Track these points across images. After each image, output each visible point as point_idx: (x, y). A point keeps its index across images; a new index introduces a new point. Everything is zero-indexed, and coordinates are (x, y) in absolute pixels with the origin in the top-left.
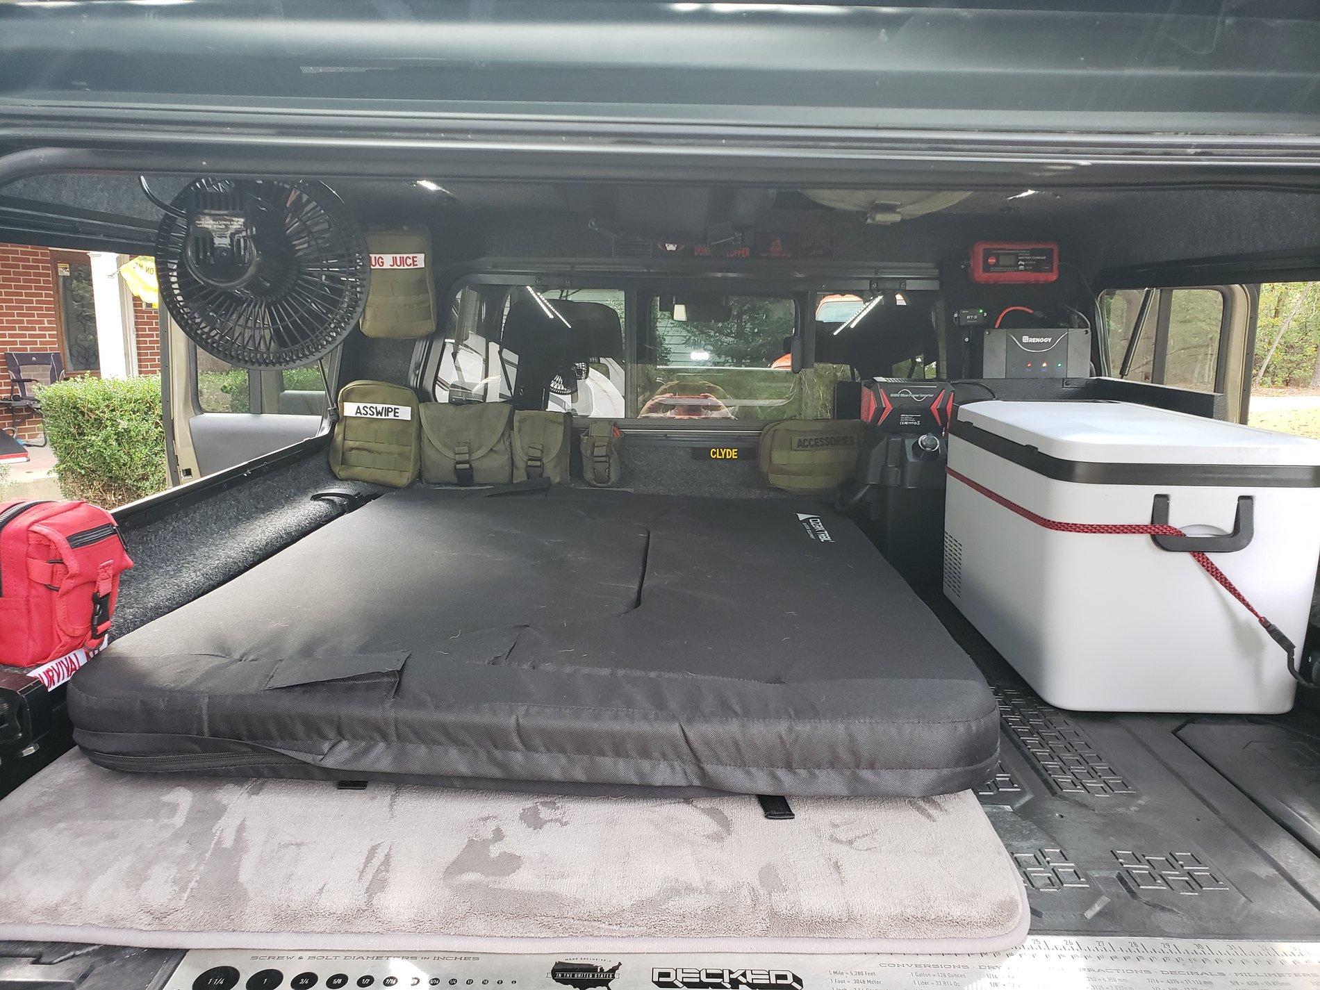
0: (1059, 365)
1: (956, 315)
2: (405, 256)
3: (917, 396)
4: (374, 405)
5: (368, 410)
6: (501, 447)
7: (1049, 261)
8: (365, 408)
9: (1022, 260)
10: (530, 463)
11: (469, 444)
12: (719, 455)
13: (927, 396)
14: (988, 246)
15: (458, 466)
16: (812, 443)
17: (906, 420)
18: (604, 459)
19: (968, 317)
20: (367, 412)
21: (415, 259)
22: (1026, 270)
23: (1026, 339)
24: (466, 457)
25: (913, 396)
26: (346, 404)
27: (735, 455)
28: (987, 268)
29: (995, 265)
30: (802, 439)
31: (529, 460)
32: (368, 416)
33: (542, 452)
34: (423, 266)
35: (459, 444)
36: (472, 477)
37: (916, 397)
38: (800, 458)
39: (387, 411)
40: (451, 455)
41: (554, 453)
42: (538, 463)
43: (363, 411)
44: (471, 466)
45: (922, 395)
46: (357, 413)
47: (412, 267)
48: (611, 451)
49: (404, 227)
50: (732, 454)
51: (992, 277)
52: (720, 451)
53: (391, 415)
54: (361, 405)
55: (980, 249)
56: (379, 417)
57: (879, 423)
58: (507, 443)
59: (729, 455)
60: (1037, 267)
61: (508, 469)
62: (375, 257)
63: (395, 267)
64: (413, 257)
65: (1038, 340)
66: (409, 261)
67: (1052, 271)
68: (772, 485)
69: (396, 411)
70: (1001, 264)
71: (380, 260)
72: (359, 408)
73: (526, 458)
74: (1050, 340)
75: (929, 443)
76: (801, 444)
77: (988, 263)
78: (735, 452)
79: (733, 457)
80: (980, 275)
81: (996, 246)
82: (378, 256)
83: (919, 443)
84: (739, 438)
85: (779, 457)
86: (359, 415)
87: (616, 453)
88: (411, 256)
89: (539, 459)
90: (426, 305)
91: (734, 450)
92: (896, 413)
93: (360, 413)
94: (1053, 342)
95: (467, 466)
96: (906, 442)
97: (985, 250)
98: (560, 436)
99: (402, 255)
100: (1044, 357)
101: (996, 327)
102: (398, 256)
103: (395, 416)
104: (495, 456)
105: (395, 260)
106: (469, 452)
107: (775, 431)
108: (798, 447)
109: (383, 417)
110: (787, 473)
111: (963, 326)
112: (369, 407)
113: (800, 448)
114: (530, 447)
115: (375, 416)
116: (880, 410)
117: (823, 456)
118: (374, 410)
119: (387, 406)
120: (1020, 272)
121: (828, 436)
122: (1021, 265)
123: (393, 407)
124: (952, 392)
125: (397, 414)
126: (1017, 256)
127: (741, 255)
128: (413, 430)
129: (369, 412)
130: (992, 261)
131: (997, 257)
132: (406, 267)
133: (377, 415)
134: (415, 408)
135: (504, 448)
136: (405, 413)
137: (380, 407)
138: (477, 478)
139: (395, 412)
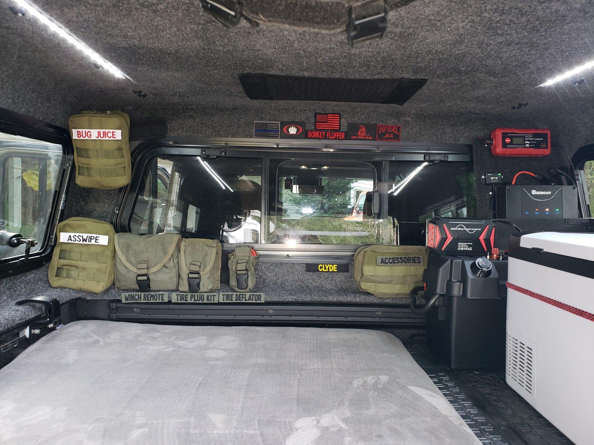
0: (557, 210)
1: (483, 177)
2: (107, 131)
3: (470, 229)
4: (81, 235)
5: (77, 238)
6: (171, 264)
7: (545, 141)
8: (75, 237)
9: (528, 141)
10: (191, 276)
11: (147, 262)
12: (325, 269)
13: (476, 229)
14: (504, 131)
15: (139, 278)
16: (391, 261)
17: (463, 246)
18: (244, 272)
19: (492, 178)
20: (76, 240)
21: (114, 133)
22: (530, 147)
23: (534, 192)
24: (145, 272)
25: (467, 230)
26: (62, 234)
27: (335, 269)
28: (505, 145)
29: (509, 144)
30: (384, 257)
31: (190, 273)
32: (77, 242)
33: (200, 267)
34: (120, 138)
35: (140, 263)
36: (149, 286)
37: (468, 230)
38: (383, 271)
39: (91, 239)
40: (134, 269)
41: (208, 268)
42: (197, 276)
43: (73, 239)
44: (148, 278)
45: (473, 229)
46: (69, 240)
47: (112, 139)
48: (250, 266)
49: (108, 112)
50: (334, 268)
51: (508, 151)
52: (325, 266)
53: (93, 242)
54: (72, 234)
55: (499, 134)
56: (84, 243)
57: (443, 249)
58: (176, 261)
59: (331, 269)
60: (537, 145)
61: (175, 279)
62: (85, 132)
63: (100, 138)
64: (113, 132)
65: (542, 193)
66: (110, 135)
67: (547, 148)
68: (362, 289)
69: (97, 238)
70: (514, 143)
71: (89, 133)
72: (70, 236)
73: (188, 272)
74: (550, 193)
75: (484, 264)
76: (383, 262)
77: (505, 142)
78: (335, 267)
79: (334, 270)
80: (499, 150)
81: (510, 131)
82: (87, 130)
83: (477, 264)
84: (337, 258)
85: (368, 270)
86: (70, 241)
87: (253, 268)
88: (111, 131)
89: (198, 273)
90: (124, 165)
91: (334, 266)
92: (455, 242)
93: (71, 240)
94: (552, 194)
95: (145, 278)
96: (466, 262)
97: (503, 133)
98: (213, 256)
99: (104, 130)
100: (546, 205)
101: (513, 183)
102: (102, 131)
103: (96, 242)
104: (166, 270)
105: (99, 133)
106: (148, 268)
107: (365, 252)
108: (381, 263)
109: (87, 243)
110: (373, 282)
111: (488, 184)
112: (77, 236)
113: (383, 264)
114: (191, 264)
115: (81, 242)
116: (443, 240)
117: (399, 270)
118: (81, 238)
119: (91, 235)
120: (526, 149)
121: (402, 256)
122: (527, 144)
123: (95, 236)
124: (494, 227)
125: (97, 241)
126: (524, 137)
127: (339, 137)
128: (109, 253)
129: (77, 239)
130: (508, 140)
131: (511, 138)
132: (107, 138)
133: (83, 241)
134: (112, 237)
135: (173, 265)
136: (103, 240)
137: (85, 236)
138: (153, 286)
139: (96, 240)
